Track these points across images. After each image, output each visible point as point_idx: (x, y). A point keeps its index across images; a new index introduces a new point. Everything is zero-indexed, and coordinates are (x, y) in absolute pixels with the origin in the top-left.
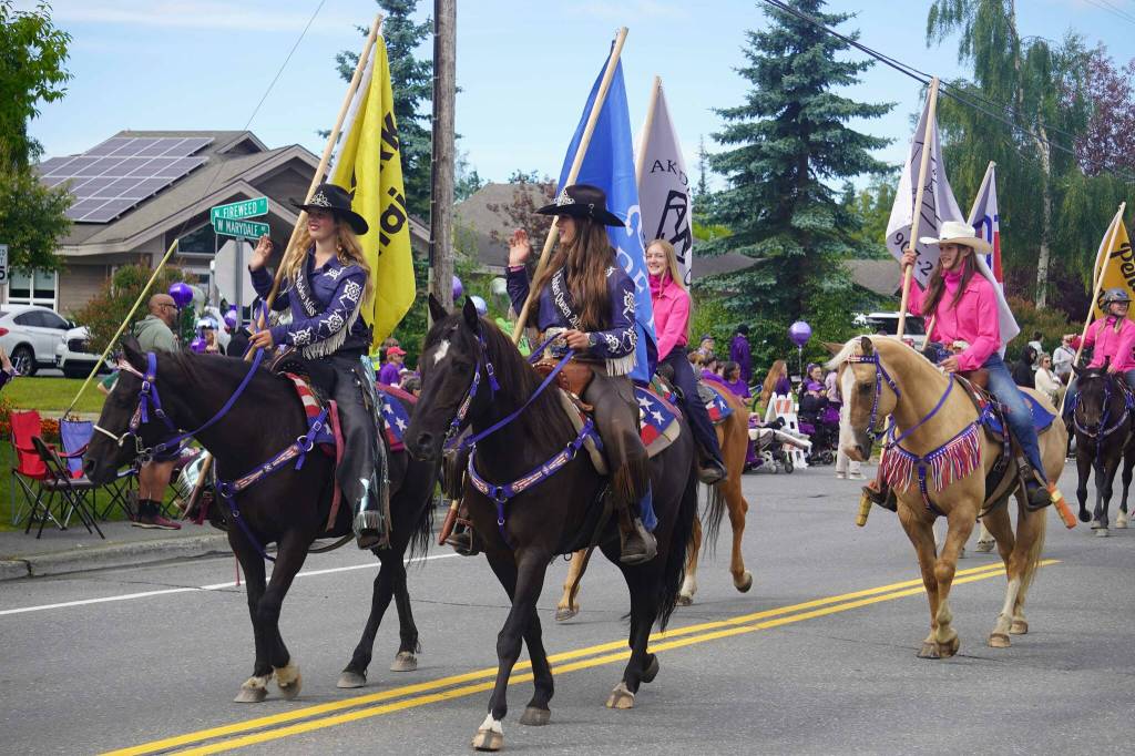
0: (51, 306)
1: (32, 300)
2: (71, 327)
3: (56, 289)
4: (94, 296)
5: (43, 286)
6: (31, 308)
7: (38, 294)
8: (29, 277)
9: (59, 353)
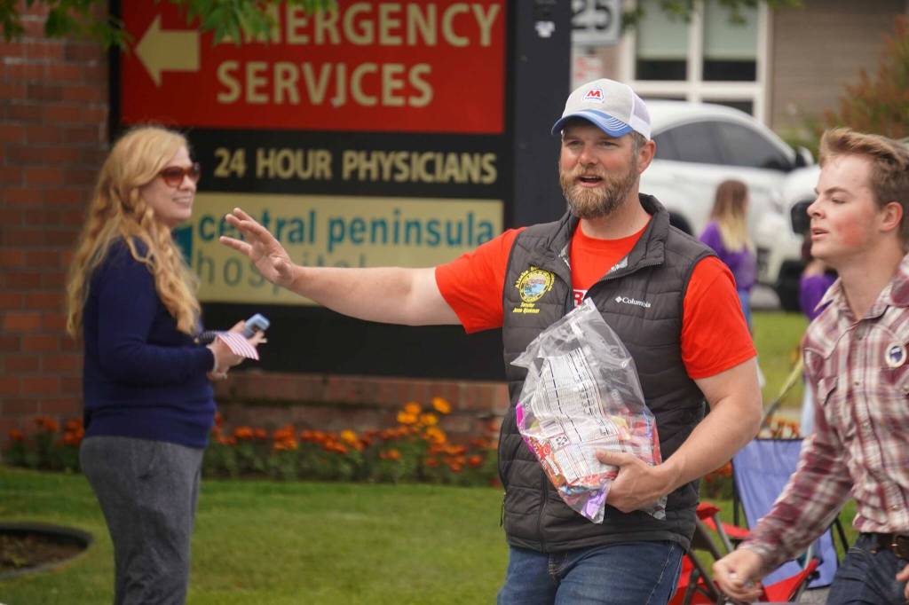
0: (746, 106)
1: (695, 86)
2: (800, 163)
3: (762, 55)
4: (863, 74)
5: (727, 49)
6: (693, 111)
7: (716, 70)
8: (688, 20)
9: (765, 242)
